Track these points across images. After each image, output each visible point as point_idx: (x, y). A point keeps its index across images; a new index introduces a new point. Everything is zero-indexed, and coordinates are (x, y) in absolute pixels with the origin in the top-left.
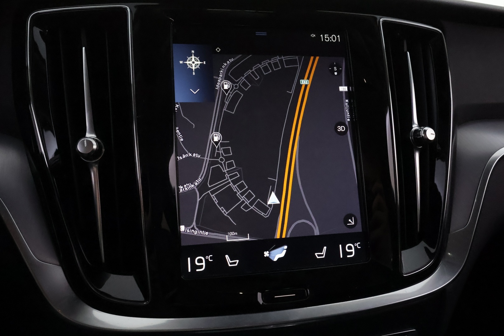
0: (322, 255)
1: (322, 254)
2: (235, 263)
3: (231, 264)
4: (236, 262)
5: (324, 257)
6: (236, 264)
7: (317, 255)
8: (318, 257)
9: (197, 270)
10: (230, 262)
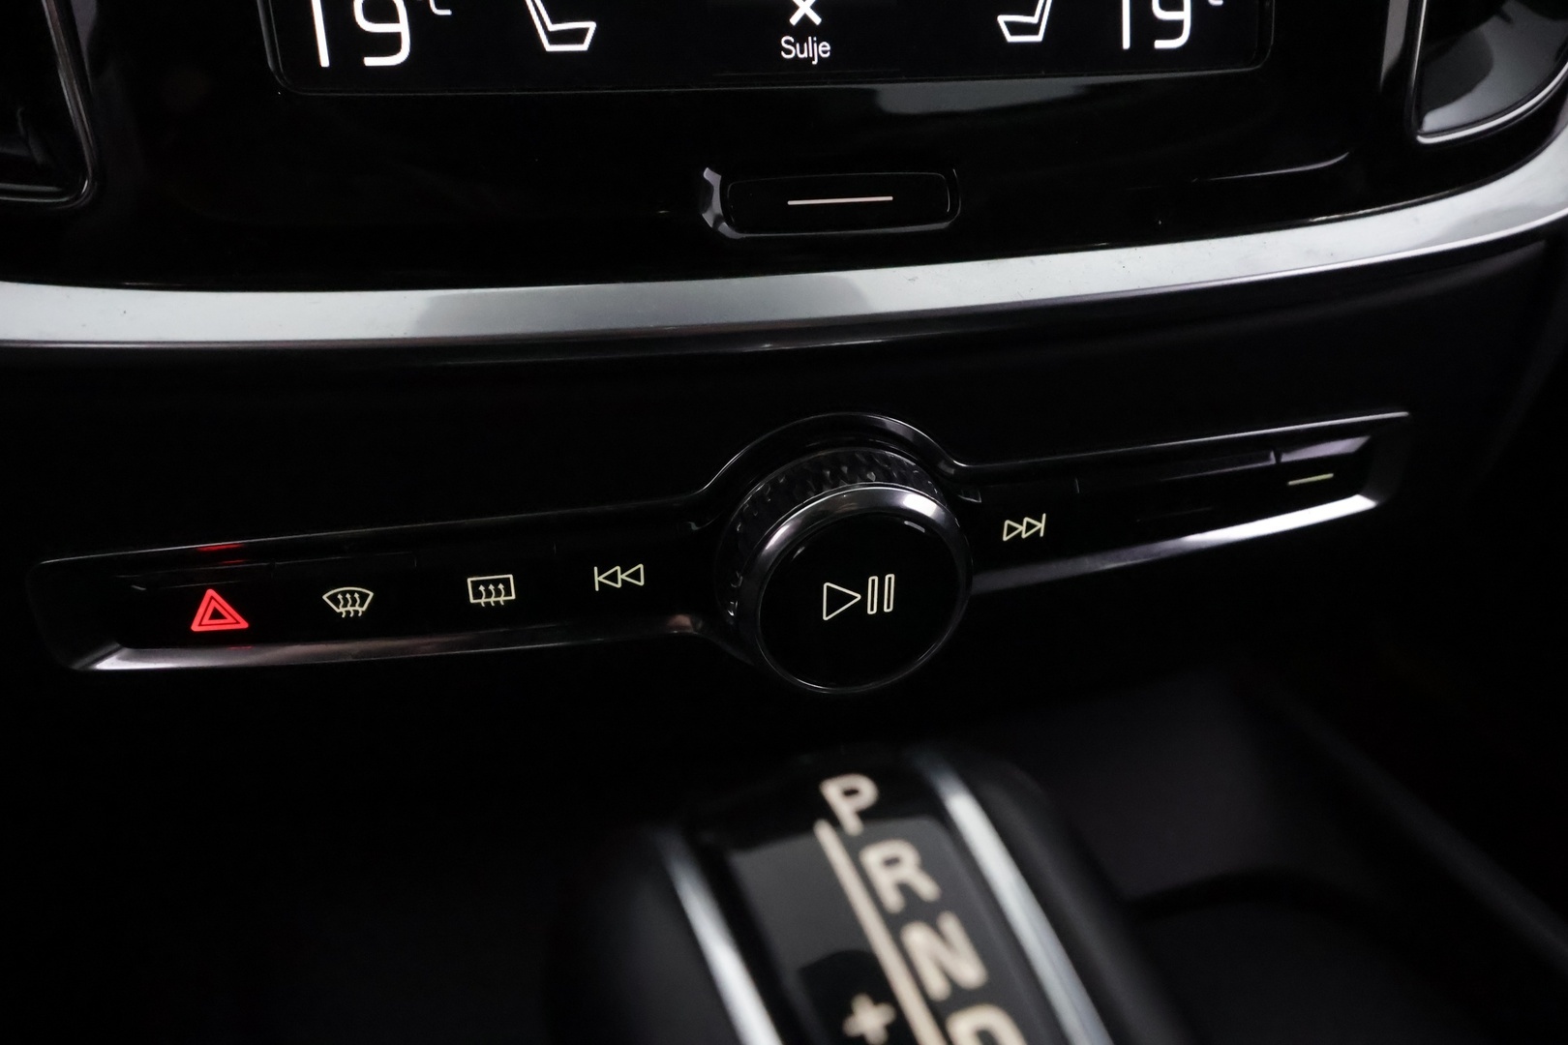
0: (1033, 29)
1: (1034, 20)
2: (577, 36)
3: (555, 38)
4: (584, 32)
5: (1039, 38)
6: (581, 41)
7: (1009, 25)
8: (1010, 38)
9: (370, 61)
10: (552, 27)
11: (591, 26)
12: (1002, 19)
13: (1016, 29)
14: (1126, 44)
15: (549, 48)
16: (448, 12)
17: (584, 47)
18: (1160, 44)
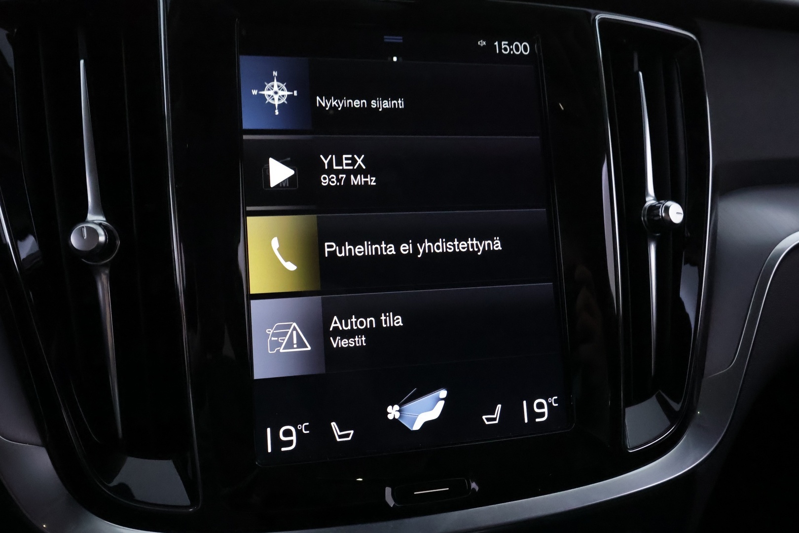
0: (494, 419)
2: (347, 435)
3: (340, 437)
4: (349, 434)
5: (497, 422)
6: (348, 437)
7: (486, 418)
9: (283, 449)
10: (340, 433)
11: (352, 432)
12: (484, 417)
13: (488, 420)
14: (526, 421)
15: (338, 440)
16: (308, 432)
17: (349, 439)
18: (537, 420)
